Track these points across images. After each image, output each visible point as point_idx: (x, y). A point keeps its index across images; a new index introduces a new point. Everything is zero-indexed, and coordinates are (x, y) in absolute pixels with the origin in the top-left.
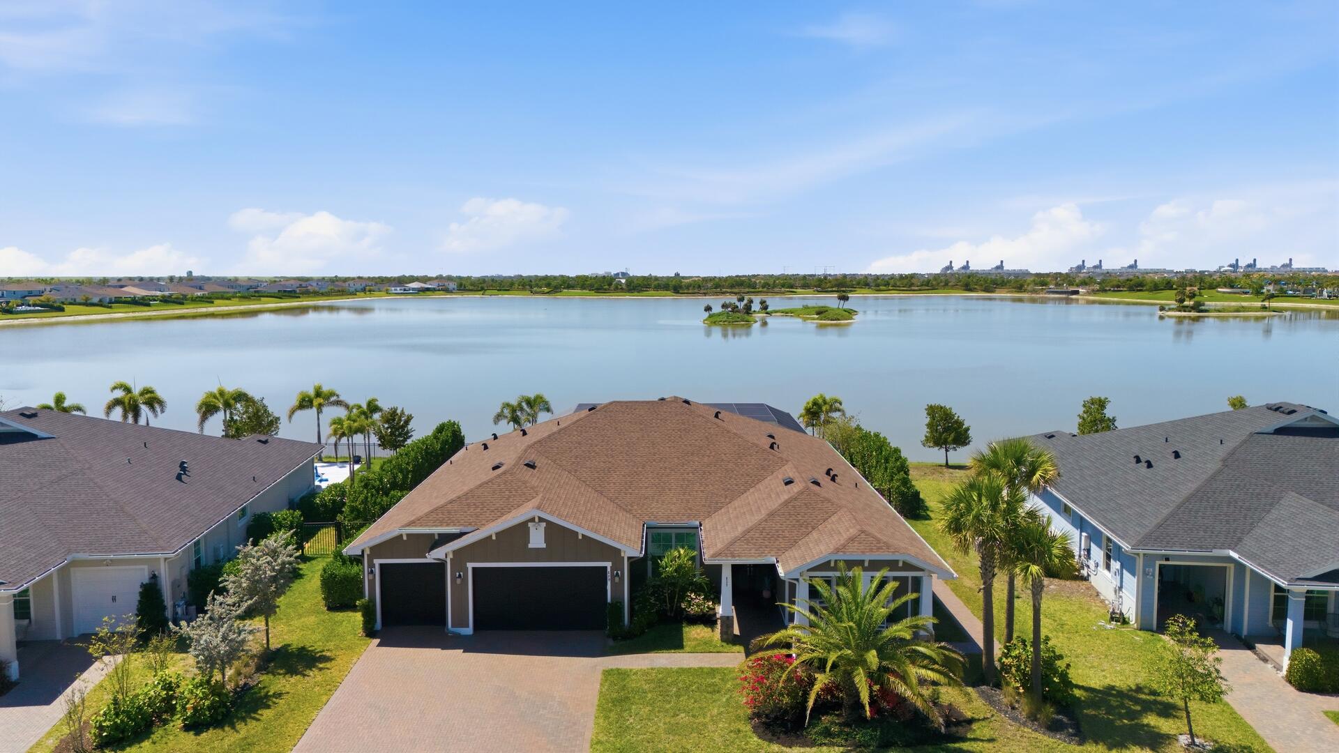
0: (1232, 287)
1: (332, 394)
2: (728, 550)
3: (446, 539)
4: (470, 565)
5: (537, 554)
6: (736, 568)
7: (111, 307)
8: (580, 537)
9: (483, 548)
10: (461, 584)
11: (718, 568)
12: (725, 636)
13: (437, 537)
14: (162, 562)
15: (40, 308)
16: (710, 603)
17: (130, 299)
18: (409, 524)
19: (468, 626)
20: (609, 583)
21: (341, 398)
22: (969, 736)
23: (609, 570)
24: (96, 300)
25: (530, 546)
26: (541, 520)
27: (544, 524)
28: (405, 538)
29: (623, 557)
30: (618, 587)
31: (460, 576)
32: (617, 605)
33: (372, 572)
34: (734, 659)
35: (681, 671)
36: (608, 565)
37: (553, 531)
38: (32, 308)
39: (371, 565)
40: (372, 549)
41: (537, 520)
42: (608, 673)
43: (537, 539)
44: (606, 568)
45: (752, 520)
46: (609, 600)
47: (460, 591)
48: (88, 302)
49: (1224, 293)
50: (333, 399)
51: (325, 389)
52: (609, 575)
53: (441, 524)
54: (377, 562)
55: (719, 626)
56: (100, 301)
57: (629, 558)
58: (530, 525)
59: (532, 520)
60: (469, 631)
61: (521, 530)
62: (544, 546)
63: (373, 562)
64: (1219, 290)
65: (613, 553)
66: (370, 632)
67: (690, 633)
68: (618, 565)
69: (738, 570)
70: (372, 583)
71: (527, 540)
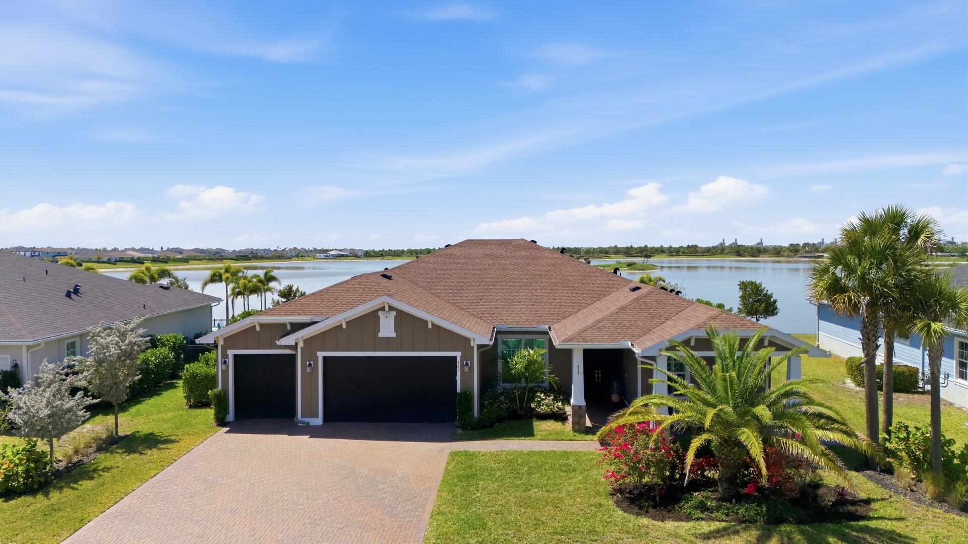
2: (580, 335)
3: (297, 327)
4: (321, 355)
5: (387, 343)
6: (588, 353)
7: (115, 264)
8: (430, 326)
9: (332, 336)
10: (311, 373)
11: (568, 353)
12: (577, 427)
14: (24, 350)
16: (560, 404)
17: (129, 259)
19: (317, 417)
20: (458, 373)
22: (871, 514)
23: (458, 360)
24: (105, 259)
25: (380, 335)
26: (391, 308)
27: (394, 313)
28: (258, 329)
29: (473, 347)
30: (468, 376)
31: (310, 365)
32: (467, 396)
33: (225, 362)
34: (590, 445)
35: (531, 454)
36: (458, 354)
37: (402, 318)
39: (225, 356)
40: (225, 338)
41: (387, 309)
42: (454, 455)
43: (387, 328)
44: (455, 358)
45: (600, 316)
46: (458, 390)
47: (310, 378)
48: (100, 260)
52: (458, 365)
53: (293, 314)
54: (231, 353)
55: (570, 419)
56: (109, 259)
57: (480, 347)
58: (380, 313)
59: (383, 309)
60: (318, 421)
61: (372, 318)
62: (394, 335)
63: (226, 352)
65: (463, 342)
66: (221, 422)
67: (541, 426)
68: (467, 355)
69: (590, 355)
70: (225, 373)
71: (377, 329)
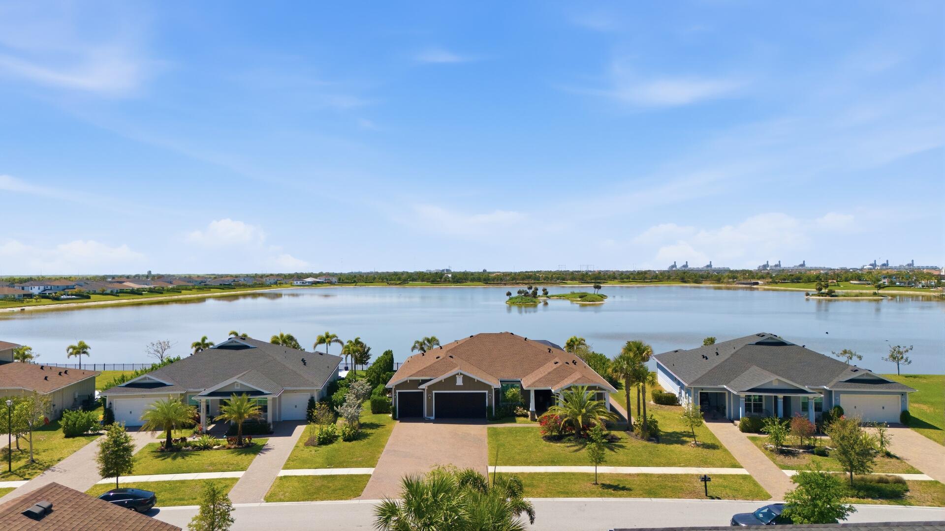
0: (860, 280)
1: (334, 336)
2: (533, 384)
3: (424, 381)
4: (434, 392)
5: (459, 388)
6: (536, 392)
7: (118, 296)
8: (476, 381)
9: (439, 385)
10: (430, 399)
11: (529, 391)
12: (532, 419)
13: (420, 381)
14: (315, 391)
15: (74, 297)
16: (526, 411)
18: (410, 376)
19: (433, 416)
20: (487, 399)
21: (339, 338)
23: (487, 394)
25: (457, 384)
26: (461, 374)
27: (462, 376)
28: (408, 382)
29: (492, 388)
30: (490, 401)
31: (430, 396)
32: (490, 407)
33: (395, 395)
34: (537, 425)
35: (516, 428)
36: (487, 392)
37: (466, 378)
38: (70, 297)
39: (395, 392)
40: (396, 386)
42: (489, 428)
43: (459, 382)
44: (485, 393)
45: (541, 376)
46: (487, 405)
47: (430, 401)
49: (855, 284)
50: (335, 339)
51: (331, 334)
52: (487, 396)
53: (423, 376)
54: (397, 391)
55: (530, 416)
57: (495, 389)
58: (457, 376)
59: (458, 374)
60: (433, 418)
61: (453, 378)
62: (462, 384)
64: (851, 282)
65: (488, 387)
66: (394, 418)
67: (519, 419)
68: (490, 392)
69: (537, 392)
70: (395, 399)
71: (456, 382)
